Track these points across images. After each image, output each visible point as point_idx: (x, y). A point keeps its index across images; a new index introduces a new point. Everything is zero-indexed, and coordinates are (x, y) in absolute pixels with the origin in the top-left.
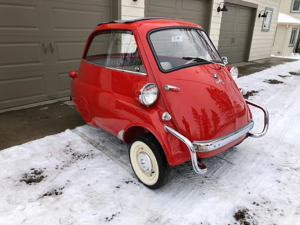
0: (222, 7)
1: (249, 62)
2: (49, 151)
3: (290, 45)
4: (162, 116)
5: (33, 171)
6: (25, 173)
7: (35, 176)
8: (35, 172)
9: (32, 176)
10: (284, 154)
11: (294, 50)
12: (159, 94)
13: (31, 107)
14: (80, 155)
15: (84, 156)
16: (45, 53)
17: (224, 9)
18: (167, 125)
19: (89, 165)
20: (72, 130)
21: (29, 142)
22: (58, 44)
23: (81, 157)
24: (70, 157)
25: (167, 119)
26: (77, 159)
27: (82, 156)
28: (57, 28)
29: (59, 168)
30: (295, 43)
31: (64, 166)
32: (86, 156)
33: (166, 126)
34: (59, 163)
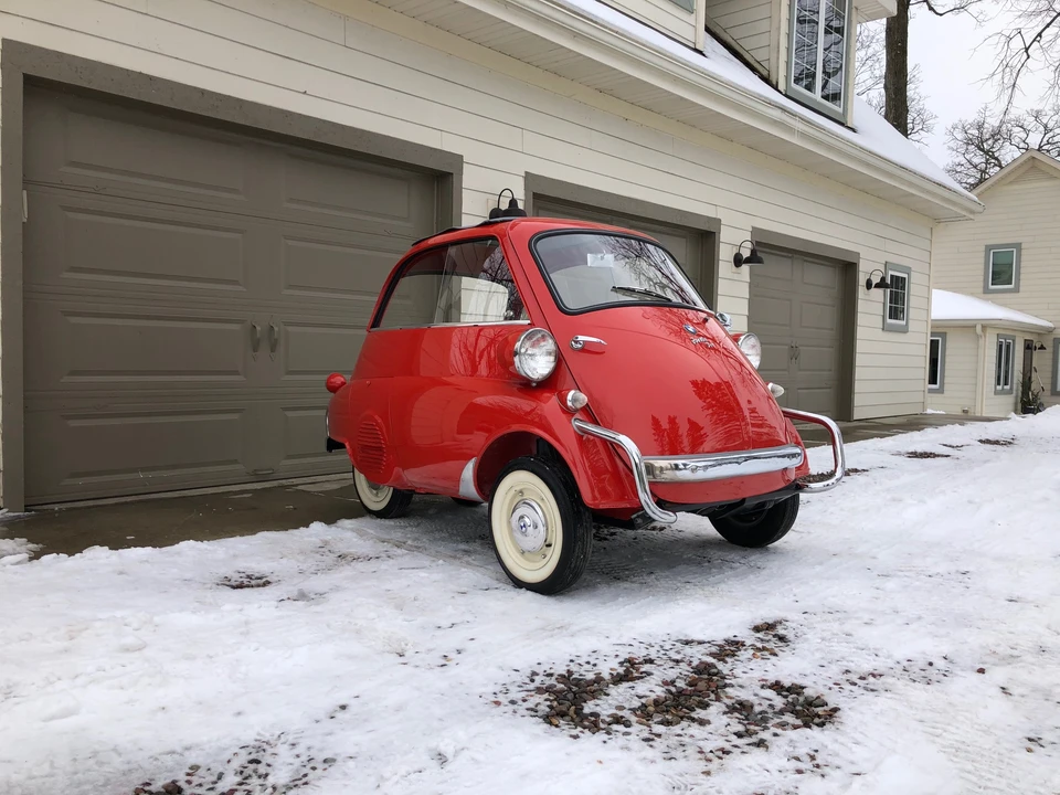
0: (746, 253)
1: (855, 422)
2: (274, 552)
3: (999, 388)
4: (566, 399)
5: (243, 575)
6: (224, 577)
7: (249, 581)
8: (248, 576)
9: (243, 581)
11: (1016, 404)
12: (559, 356)
14: (357, 557)
15: (367, 558)
16: (255, 350)
17: (754, 259)
18: (578, 420)
19: (384, 567)
20: (329, 526)
22: (290, 329)
23: (361, 559)
24: (331, 560)
25: (579, 406)
26: (350, 561)
27: (364, 557)
28: (291, 287)
29: (307, 573)
30: (1015, 381)
31: (317, 570)
32: (374, 557)
33: (577, 423)
34: (305, 566)
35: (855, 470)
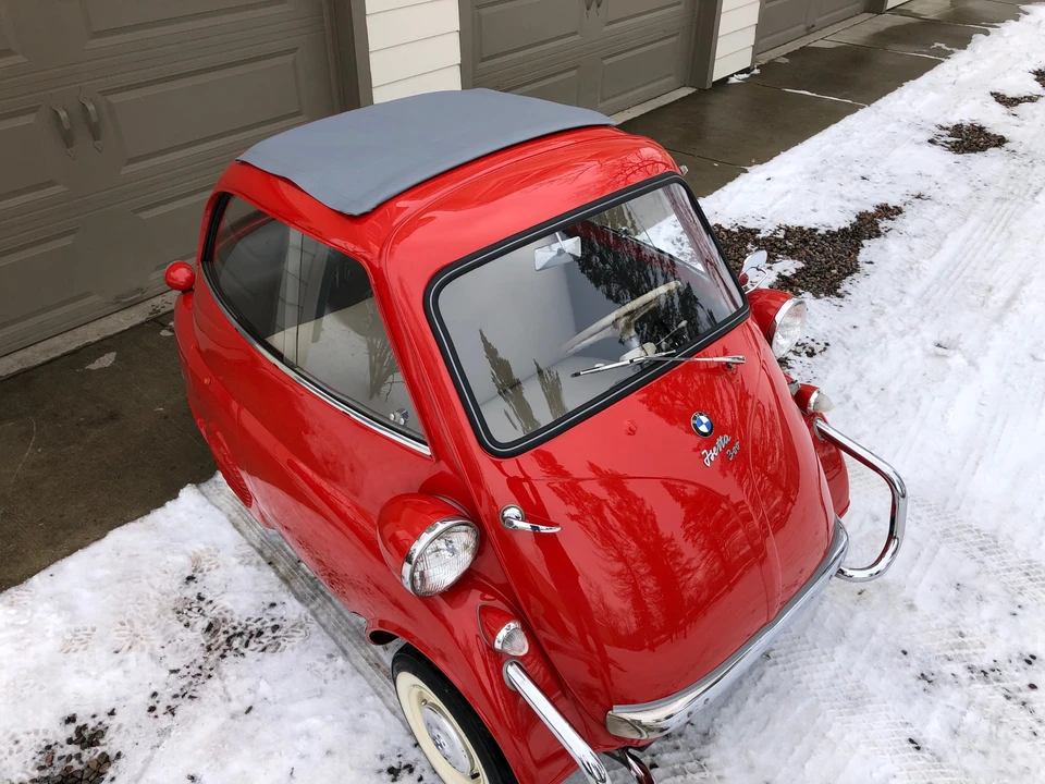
1: (887, 15)
2: (122, 619)
5: (71, 730)
6: (44, 744)
7: (79, 756)
8: (80, 730)
9: (70, 758)
10: (953, 592)
13: (53, 355)
14: (231, 632)
15: (245, 638)
16: (68, 143)
19: (264, 688)
21: (53, 568)
22: (115, 99)
23: (236, 643)
24: (196, 646)
26: (220, 652)
27: (241, 634)
28: (98, 35)
29: (161, 708)
31: (176, 696)
32: (255, 633)
34: (159, 679)
35: (887, 212)
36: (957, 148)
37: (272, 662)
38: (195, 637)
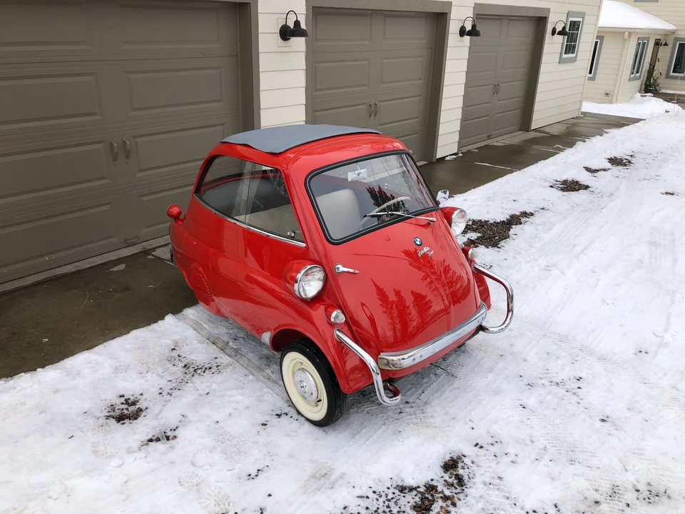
0: (469, 27)
1: (532, 132)
2: (142, 362)
3: (633, 76)
4: (330, 315)
5: (122, 400)
6: (110, 404)
7: (127, 409)
8: (126, 400)
9: (123, 409)
10: (545, 356)
12: (326, 281)
13: (93, 265)
14: (196, 368)
15: (203, 370)
17: (474, 32)
18: (339, 330)
19: (214, 386)
20: (177, 316)
21: (105, 344)
22: (139, 140)
23: (199, 371)
24: (179, 372)
25: (338, 322)
26: (192, 374)
27: (201, 368)
29: (165, 393)
30: (644, 70)
31: (172, 389)
32: (208, 368)
33: (337, 332)
34: (163, 383)
35: (525, 214)
36: (563, 190)
37: (218, 378)
38: (179, 369)
